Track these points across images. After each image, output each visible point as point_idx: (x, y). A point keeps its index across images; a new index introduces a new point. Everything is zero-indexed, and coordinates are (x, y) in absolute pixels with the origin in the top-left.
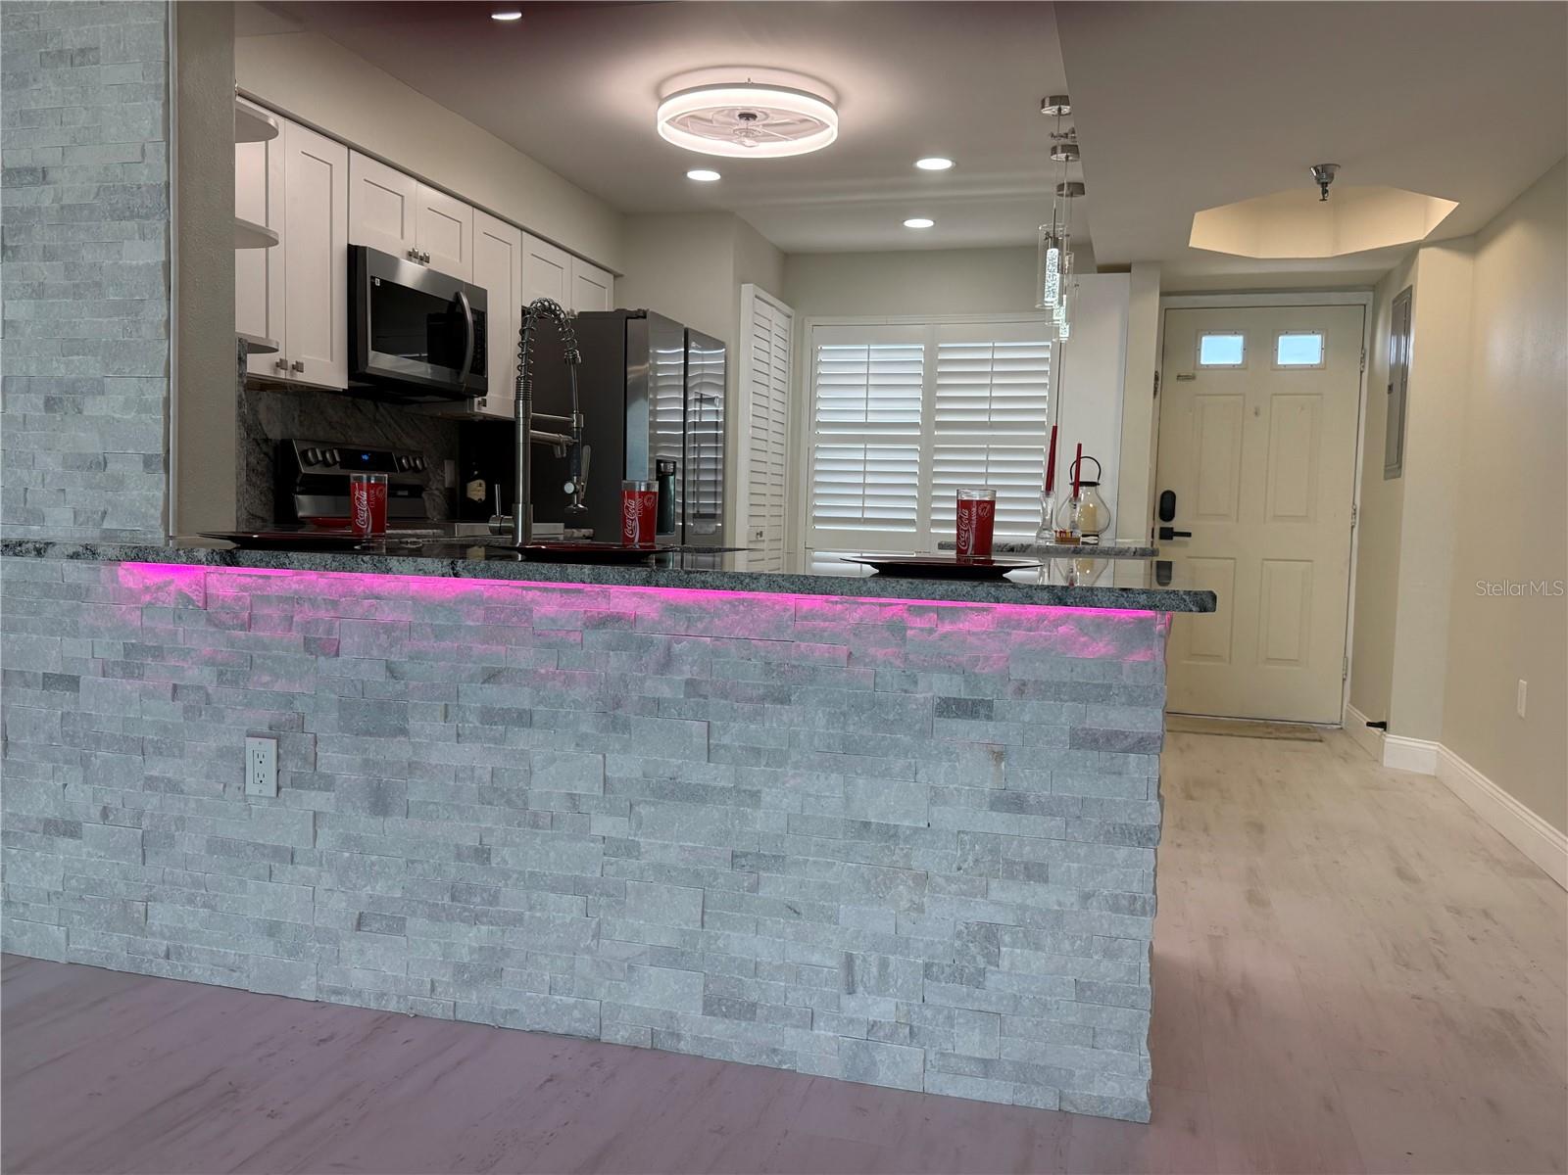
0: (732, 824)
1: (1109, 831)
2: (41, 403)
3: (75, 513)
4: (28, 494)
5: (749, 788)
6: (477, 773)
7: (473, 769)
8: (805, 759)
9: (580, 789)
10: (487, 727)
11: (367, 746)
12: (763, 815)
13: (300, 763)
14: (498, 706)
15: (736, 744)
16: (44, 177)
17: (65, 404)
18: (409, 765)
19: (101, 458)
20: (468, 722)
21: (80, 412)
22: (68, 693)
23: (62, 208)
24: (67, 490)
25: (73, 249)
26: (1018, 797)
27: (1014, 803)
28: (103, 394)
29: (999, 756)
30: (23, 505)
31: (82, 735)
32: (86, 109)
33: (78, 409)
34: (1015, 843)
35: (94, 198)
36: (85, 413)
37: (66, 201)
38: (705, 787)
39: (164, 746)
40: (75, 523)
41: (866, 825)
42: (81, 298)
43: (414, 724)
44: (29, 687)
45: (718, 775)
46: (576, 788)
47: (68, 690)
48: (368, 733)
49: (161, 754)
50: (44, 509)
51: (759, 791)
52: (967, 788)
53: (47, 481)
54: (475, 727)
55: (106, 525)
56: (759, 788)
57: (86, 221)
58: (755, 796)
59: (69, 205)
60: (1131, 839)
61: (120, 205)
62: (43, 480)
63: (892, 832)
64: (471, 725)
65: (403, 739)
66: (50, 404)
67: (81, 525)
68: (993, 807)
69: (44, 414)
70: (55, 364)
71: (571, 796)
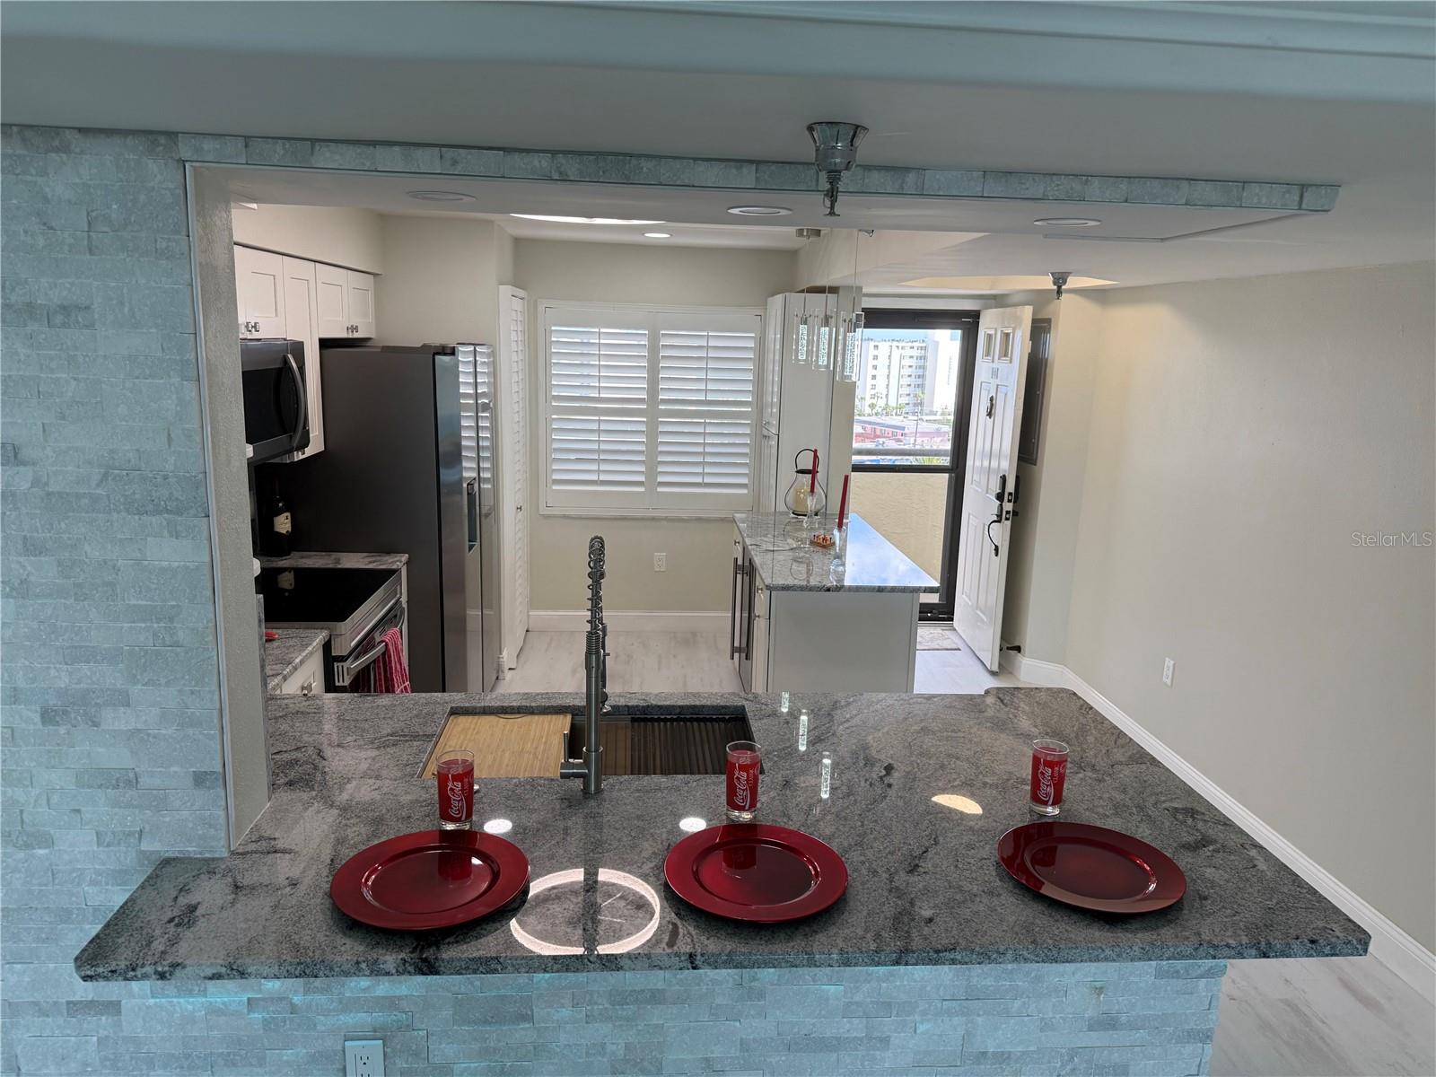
0: (862, 1065)
1: (1179, 1036)
2: (37, 718)
3: (97, 833)
4: (25, 816)
5: (879, 1035)
6: (610, 1048)
7: (603, 1046)
8: (932, 1008)
9: (717, 1052)
10: (618, 1007)
11: (487, 1036)
12: (891, 1055)
13: (410, 1059)
14: (630, 988)
15: (869, 1000)
16: (15, 457)
17: (73, 716)
18: (535, 1048)
19: (131, 775)
20: (596, 1003)
21: (96, 725)
22: (104, 1018)
23: (49, 494)
24: (83, 809)
25: (69, 542)
26: (1112, 1019)
27: (1108, 1023)
28: (128, 705)
29: (1100, 990)
30: (20, 828)
31: (127, 1057)
32: (75, 379)
33: (93, 722)
34: (1106, 1052)
35: (98, 485)
36: (103, 726)
37: (54, 487)
38: (838, 1039)
39: (238, 1058)
40: (98, 845)
41: (984, 1054)
42: (85, 599)
43: (539, 1012)
44: (48, 1016)
45: (854, 1027)
46: (712, 1053)
47: (102, 1015)
48: (486, 1022)
49: (234, 1065)
50: (52, 832)
51: (889, 1037)
52: (1070, 1016)
53: (55, 799)
54: (606, 1008)
55: (144, 846)
56: (888, 1033)
57: (87, 512)
58: (885, 1041)
59: (59, 493)
60: (1194, 1039)
61: (137, 496)
62: (48, 800)
63: (1006, 1056)
64: (601, 1007)
65: (527, 1026)
66: (48, 716)
67: (108, 845)
68: (1091, 1028)
69: (41, 727)
70: (53, 672)
71: (707, 1060)
